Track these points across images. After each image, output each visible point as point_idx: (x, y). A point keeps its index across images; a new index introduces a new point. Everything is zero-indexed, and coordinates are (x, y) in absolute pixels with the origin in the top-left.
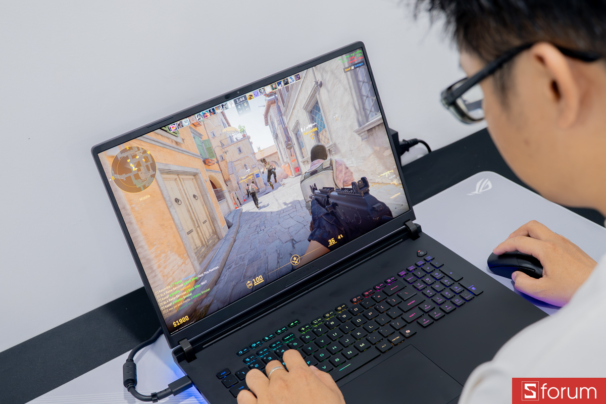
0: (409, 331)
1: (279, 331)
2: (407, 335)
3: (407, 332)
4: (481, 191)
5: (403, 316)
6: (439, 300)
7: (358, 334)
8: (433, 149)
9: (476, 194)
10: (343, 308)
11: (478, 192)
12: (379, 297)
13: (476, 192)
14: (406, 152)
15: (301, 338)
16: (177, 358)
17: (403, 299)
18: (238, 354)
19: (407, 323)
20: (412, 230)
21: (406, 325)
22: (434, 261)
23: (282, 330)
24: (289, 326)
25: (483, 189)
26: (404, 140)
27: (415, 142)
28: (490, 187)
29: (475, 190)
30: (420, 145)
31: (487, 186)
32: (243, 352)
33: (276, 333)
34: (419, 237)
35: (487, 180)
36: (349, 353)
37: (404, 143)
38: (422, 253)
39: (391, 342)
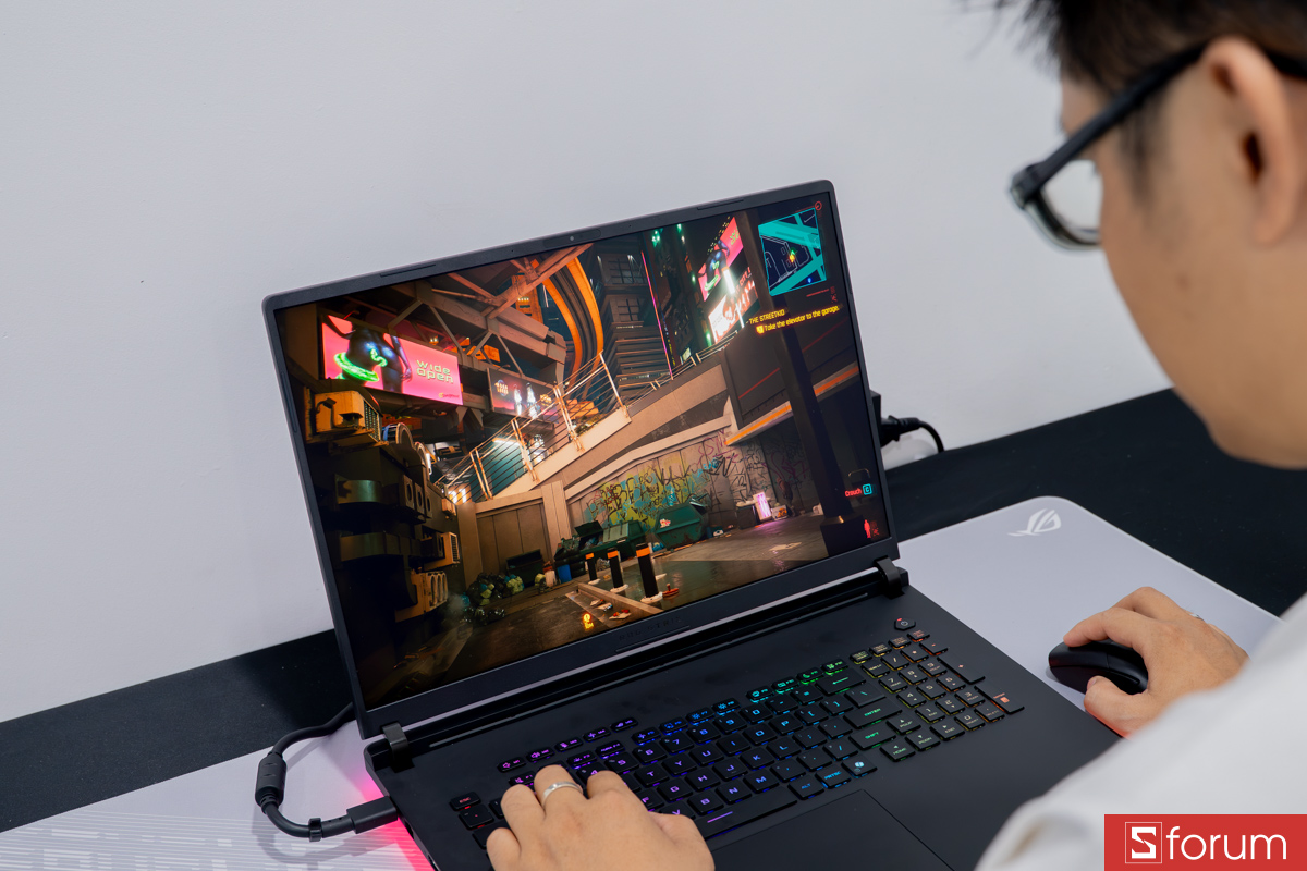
0: (862, 764)
1: (592, 735)
2: (857, 771)
3: (857, 765)
4: (1037, 530)
5: (852, 735)
6: (931, 713)
7: (756, 758)
8: (947, 446)
9: (1027, 536)
10: (729, 707)
11: (1032, 531)
12: (807, 694)
13: (1028, 532)
14: (893, 442)
15: (635, 753)
16: (373, 758)
17: (856, 704)
18: (500, 768)
19: (859, 750)
20: (889, 579)
21: (857, 753)
22: (928, 640)
23: (597, 735)
24: (614, 727)
25: (1043, 528)
26: (891, 417)
27: (913, 425)
28: (1058, 525)
29: (1026, 529)
30: (922, 434)
31: (1052, 524)
32: (512, 765)
33: (586, 738)
34: (903, 594)
35: (1053, 512)
36: (731, 791)
37: (890, 422)
38: (904, 624)
39: (821, 780)
